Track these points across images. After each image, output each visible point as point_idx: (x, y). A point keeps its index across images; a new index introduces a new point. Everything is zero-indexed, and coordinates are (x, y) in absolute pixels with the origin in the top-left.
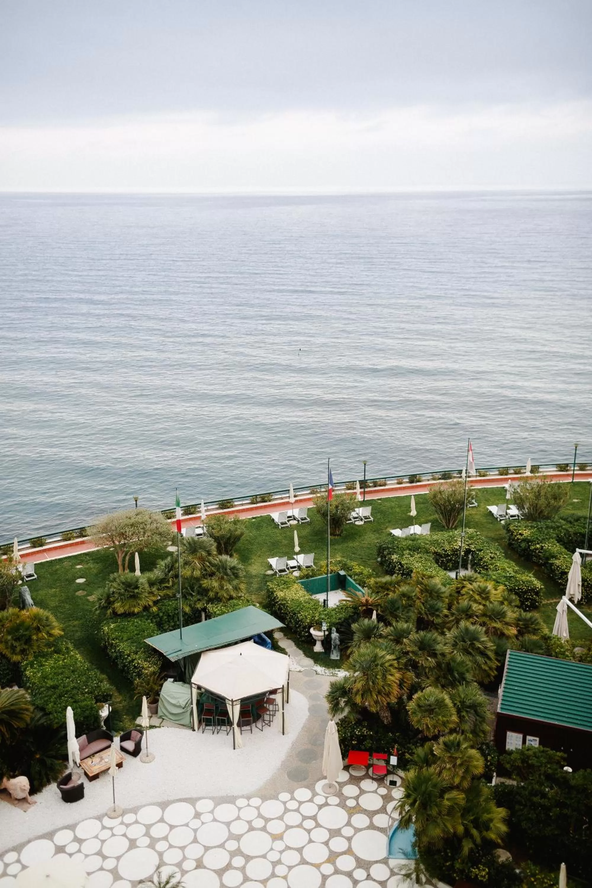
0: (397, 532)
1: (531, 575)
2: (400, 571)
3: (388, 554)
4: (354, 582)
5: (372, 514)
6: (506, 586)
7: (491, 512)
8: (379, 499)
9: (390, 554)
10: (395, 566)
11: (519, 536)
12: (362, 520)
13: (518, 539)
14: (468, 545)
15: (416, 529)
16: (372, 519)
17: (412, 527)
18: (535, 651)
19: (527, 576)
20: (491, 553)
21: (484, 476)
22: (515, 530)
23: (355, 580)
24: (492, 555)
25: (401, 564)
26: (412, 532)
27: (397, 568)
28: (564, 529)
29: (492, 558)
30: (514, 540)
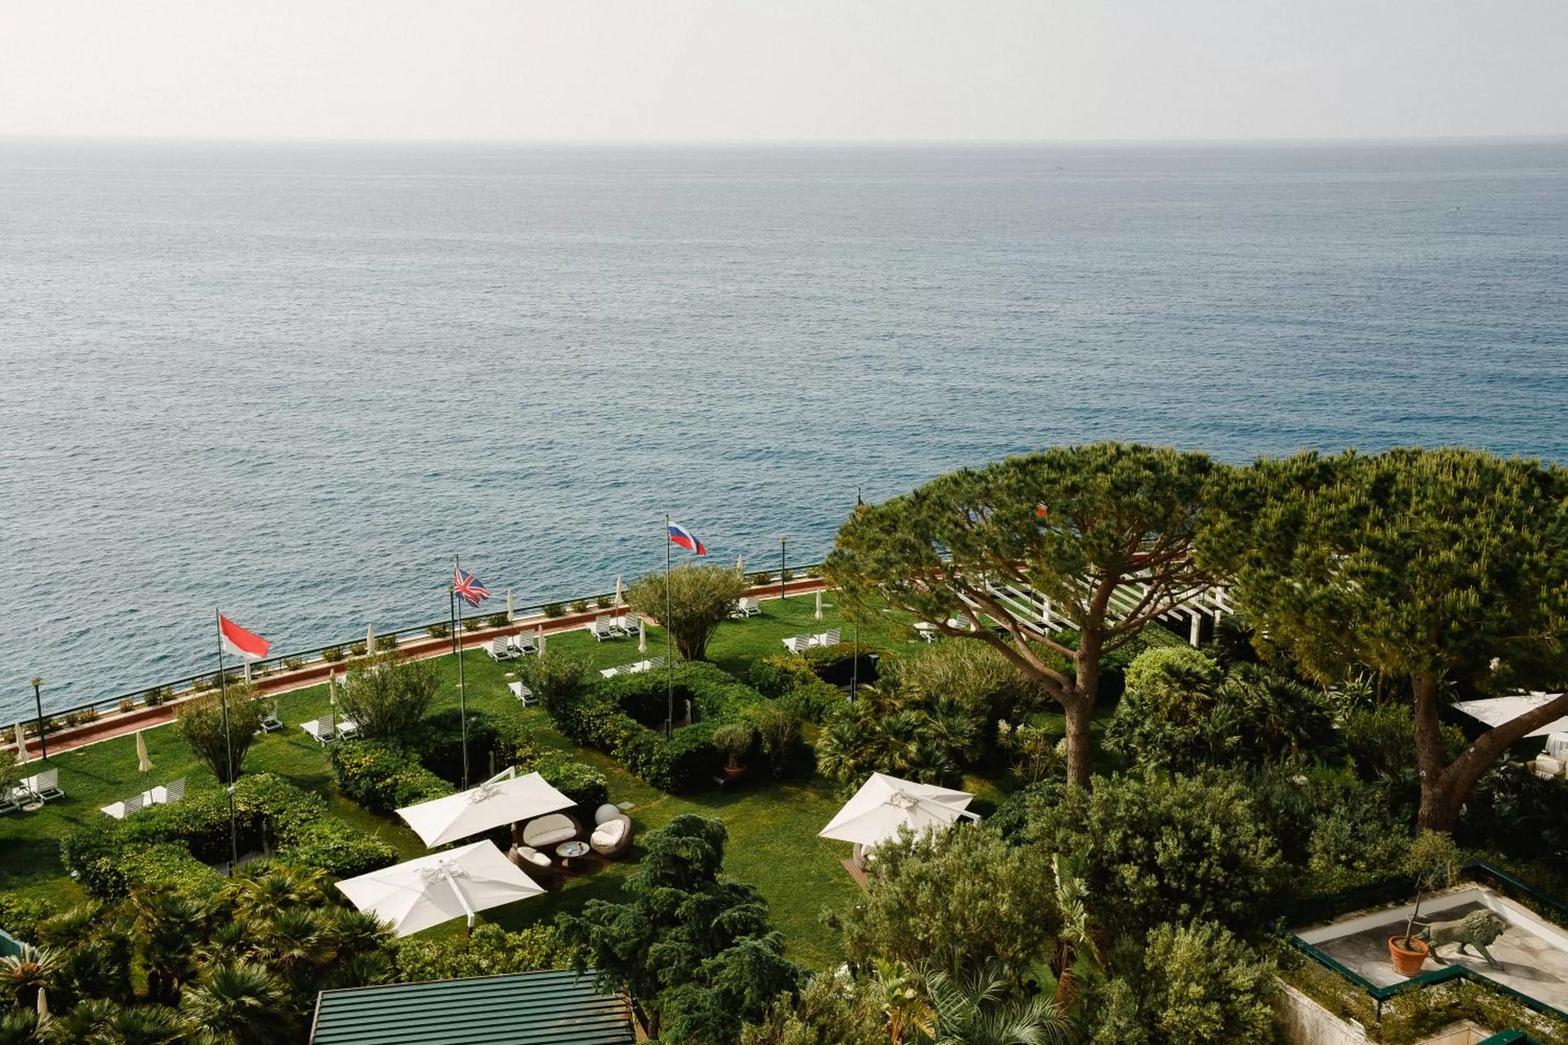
0: (116, 810)
1: (374, 837)
2: (117, 887)
3: (88, 860)
4: (8, 937)
5: (60, 783)
6: (327, 867)
7: (308, 733)
8: (80, 750)
9: (93, 858)
10: (107, 880)
11: (354, 770)
12: (38, 800)
13: (354, 775)
14: (257, 806)
15: (158, 795)
16: (62, 793)
17: (147, 793)
18: (372, 979)
19: (368, 839)
20: (301, 812)
21: (296, 668)
22: (347, 759)
23: (10, 932)
24: (304, 816)
25: (118, 874)
26: (147, 802)
27: (110, 883)
28: (435, 741)
29: (303, 821)
30: (347, 778)
